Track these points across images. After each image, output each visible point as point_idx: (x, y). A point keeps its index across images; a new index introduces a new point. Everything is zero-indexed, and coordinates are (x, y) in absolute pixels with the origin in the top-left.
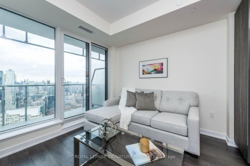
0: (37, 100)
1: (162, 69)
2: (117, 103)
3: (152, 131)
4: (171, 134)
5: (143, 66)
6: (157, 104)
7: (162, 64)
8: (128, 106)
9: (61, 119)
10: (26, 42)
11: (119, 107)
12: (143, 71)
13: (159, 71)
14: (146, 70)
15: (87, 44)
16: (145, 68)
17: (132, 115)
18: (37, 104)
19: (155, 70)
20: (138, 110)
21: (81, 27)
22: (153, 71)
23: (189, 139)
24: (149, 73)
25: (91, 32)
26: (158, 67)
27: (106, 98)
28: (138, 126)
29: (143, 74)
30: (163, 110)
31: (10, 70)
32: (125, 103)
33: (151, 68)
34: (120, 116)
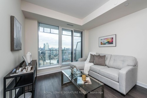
0: (56, 57)
1: (112, 41)
2: (85, 60)
3: (100, 76)
4: (109, 79)
5: (101, 40)
6: (107, 63)
7: (112, 38)
8: (90, 62)
9: (61, 65)
10: (50, 33)
11: (85, 62)
12: (101, 43)
13: (111, 43)
14: (103, 42)
15: (72, 31)
16: (102, 41)
17: (90, 67)
18: (56, 59)
19: (108, 42)
20: (95, 64)
21: (68, 24)
22: (107, 43)
23: (119, 84)
24: (105, 44)
25: (73, 26)
26: (110, 40)
27: (82, 57)
28: (93, 73)
29: (101, 44)
30: (110, 66)
31: (47, 43)
32: (89, 61)
33: (106, 41)
34: (84, 66)
